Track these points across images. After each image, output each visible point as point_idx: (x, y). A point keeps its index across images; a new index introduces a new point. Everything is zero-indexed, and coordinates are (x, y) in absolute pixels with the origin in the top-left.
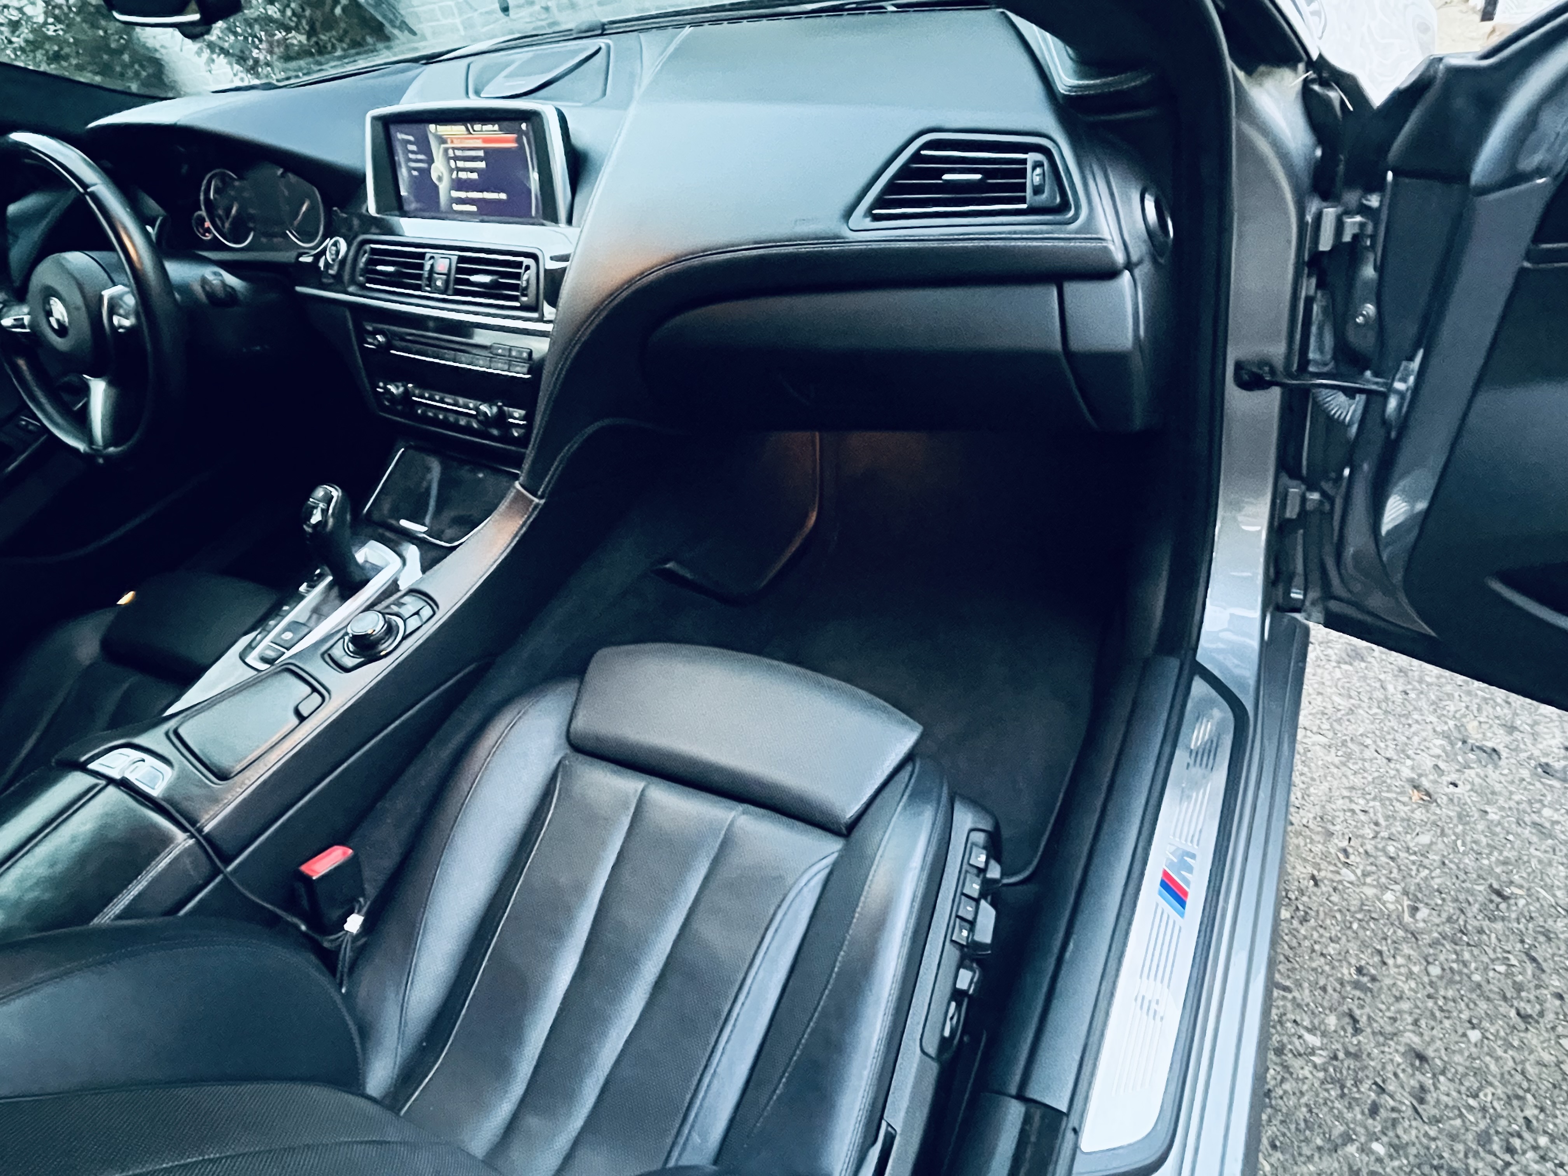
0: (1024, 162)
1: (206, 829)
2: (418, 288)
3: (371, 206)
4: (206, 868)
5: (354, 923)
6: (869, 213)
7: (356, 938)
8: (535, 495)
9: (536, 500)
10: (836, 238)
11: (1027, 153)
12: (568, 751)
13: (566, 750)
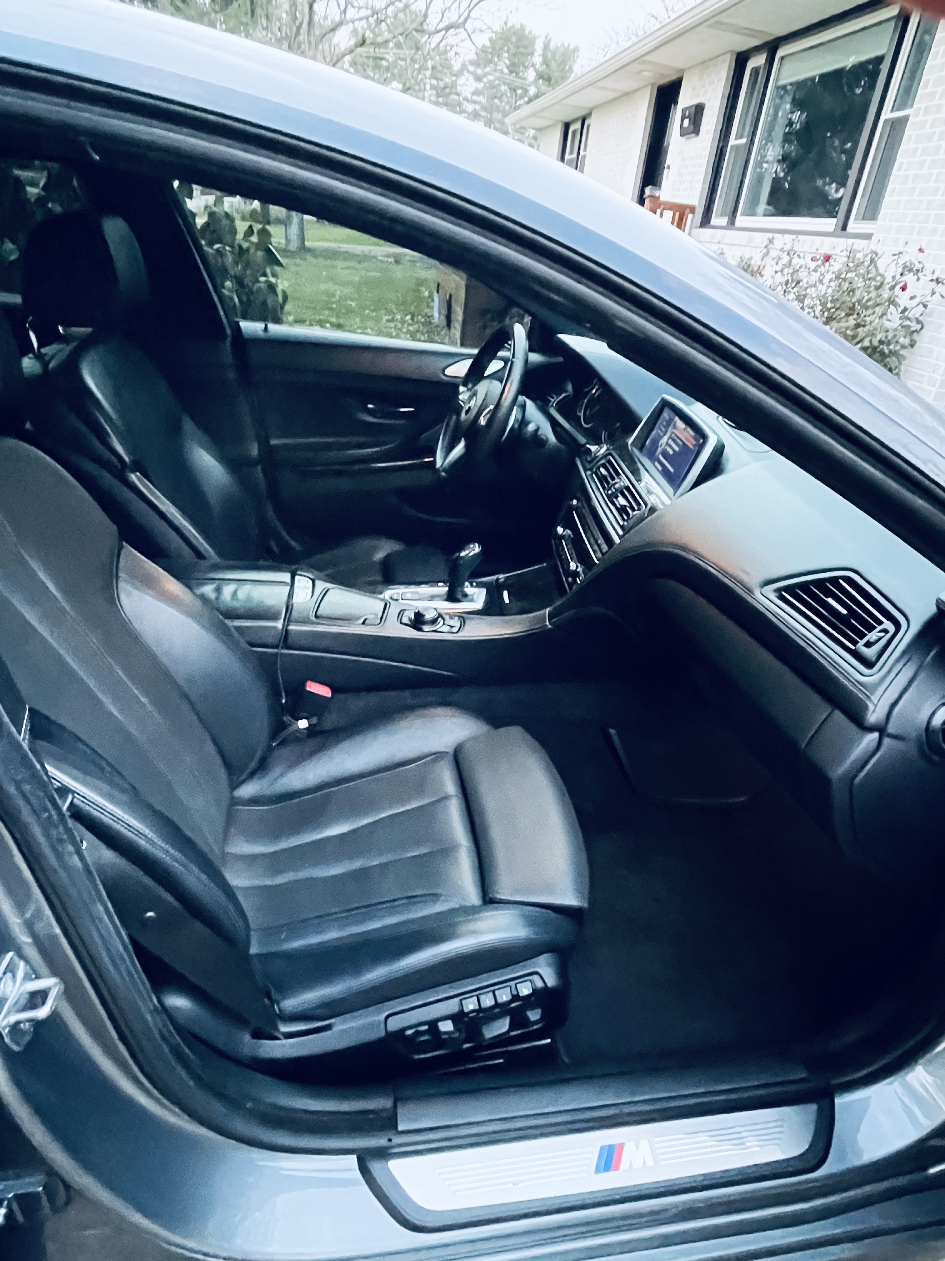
0: (880, 623)
1: (290, 628)
2: (604, 488)
3: (630, 441)
4: (275, 641)
5: (303, 724)
6: (778, 591)
7: (298, 730)
8: (549, 620)
9: (547, 623)
10: (750, 591)
11: (888, 620)
12: (452, 753)
13: (451, 750)
